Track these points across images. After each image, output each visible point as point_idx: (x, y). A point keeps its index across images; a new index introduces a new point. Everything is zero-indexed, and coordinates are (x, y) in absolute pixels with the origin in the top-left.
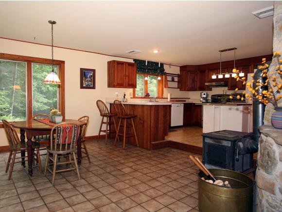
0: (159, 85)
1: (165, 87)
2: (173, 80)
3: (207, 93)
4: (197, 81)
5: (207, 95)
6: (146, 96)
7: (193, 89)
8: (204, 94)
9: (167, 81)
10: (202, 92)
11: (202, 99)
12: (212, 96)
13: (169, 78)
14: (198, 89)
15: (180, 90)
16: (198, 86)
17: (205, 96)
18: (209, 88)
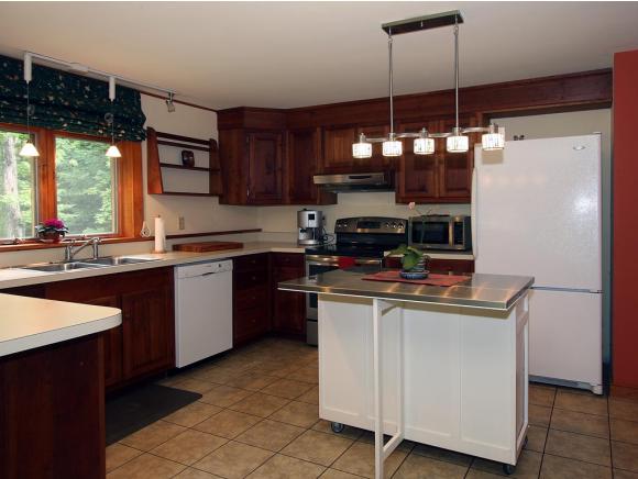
0: (122, 182)
1: (151, 191)
2: (188, 164)
3: (320, 213)
4: (282, 170)
5: (322, 219)
6: (44, 234)
7: (270, 198)
8: (312, 217)
9: (156, 165)
10: (301, 208)
11: (302, 236)
12: (340, 222)
13: (170, 155)
14: (288, 199)
15: (221, 203)
16: (288, 189)
17: (313, 224)
18: (328, 197)
